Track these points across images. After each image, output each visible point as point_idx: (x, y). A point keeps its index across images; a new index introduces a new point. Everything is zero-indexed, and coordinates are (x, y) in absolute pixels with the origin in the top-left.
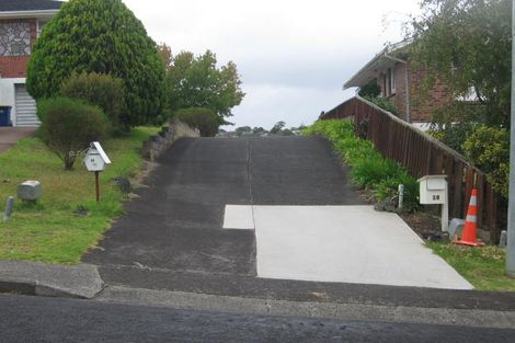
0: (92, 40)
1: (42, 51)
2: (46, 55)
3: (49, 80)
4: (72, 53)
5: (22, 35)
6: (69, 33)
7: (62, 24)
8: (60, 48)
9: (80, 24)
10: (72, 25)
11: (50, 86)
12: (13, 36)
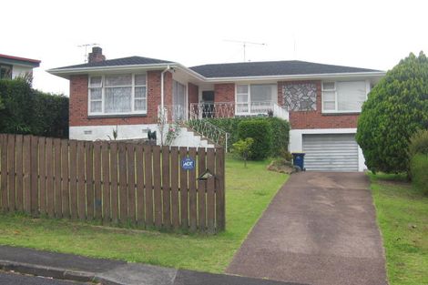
0: (422, 102)
1: (375, 111)
2: (378, 114)
3: (384, 135)
4: (404, 113)
5: (309, 94)
6: (399, 95)
7: (392, 88)
8: (393, 108)
9: (409, 88)
10: (402, 89)
11: (385, 140)
12: (302, 95)
